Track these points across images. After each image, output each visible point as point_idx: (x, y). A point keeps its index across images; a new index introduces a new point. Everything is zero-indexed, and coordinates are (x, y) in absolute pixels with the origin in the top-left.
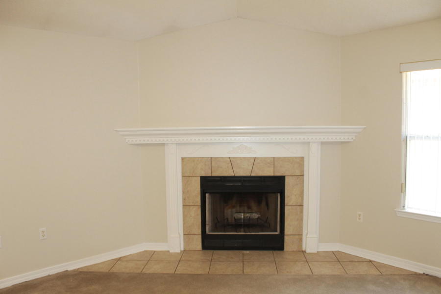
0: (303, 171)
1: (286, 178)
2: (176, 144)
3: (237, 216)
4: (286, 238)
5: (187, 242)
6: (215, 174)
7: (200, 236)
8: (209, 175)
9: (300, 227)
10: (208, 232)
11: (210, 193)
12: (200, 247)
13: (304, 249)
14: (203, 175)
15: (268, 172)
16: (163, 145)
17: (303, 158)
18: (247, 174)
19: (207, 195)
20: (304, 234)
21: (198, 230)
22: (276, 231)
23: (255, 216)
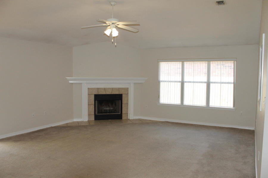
0: (128, 92)
1: (123, 95)
2: (87, 83)
3: (105, 108)
4: (123, 115)
5: (89, 118)
6: (99, 94)
7: (94, 115)
8: (97, 94)
9: (127, 111)
10: (96, 114)
11: (97, 100)
12: (94, 119)
13: (129, 118)
14: (95, 94)
15: (117, 93)
16: (81, 83)
17: (128, 88)
18: (110, 93)
19: (96, 101)
20: (129, 113)
21: (93, 113)
22: (119, 113)
23: (111, 108)
